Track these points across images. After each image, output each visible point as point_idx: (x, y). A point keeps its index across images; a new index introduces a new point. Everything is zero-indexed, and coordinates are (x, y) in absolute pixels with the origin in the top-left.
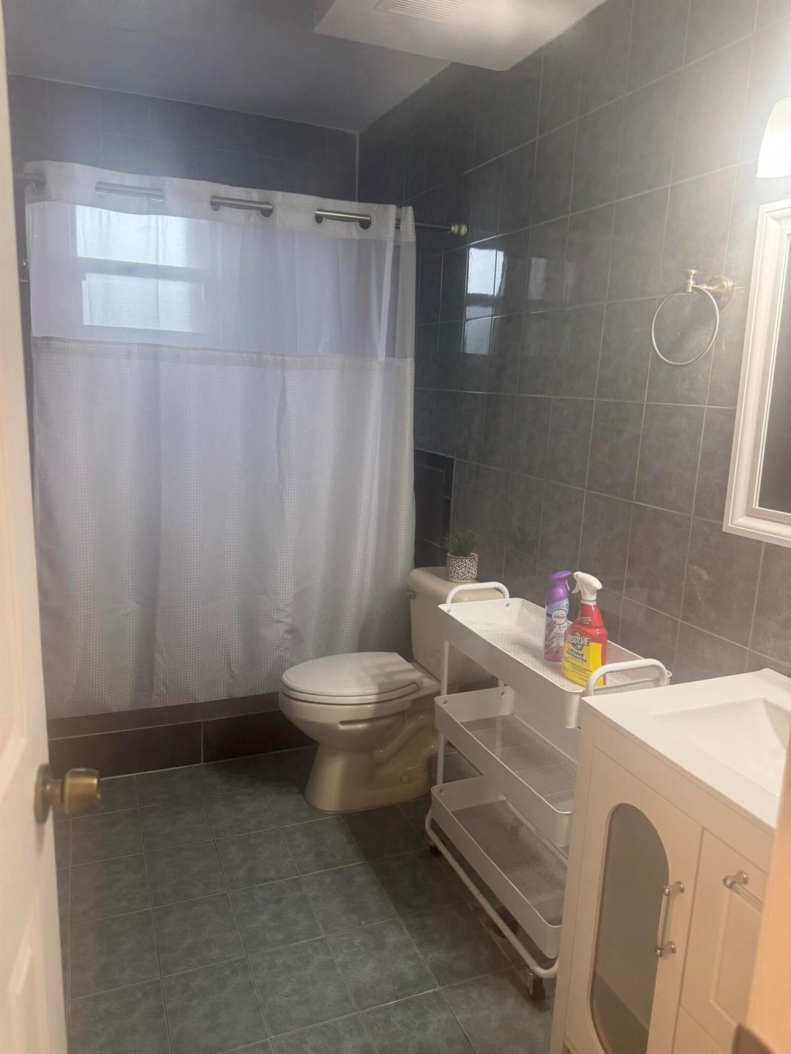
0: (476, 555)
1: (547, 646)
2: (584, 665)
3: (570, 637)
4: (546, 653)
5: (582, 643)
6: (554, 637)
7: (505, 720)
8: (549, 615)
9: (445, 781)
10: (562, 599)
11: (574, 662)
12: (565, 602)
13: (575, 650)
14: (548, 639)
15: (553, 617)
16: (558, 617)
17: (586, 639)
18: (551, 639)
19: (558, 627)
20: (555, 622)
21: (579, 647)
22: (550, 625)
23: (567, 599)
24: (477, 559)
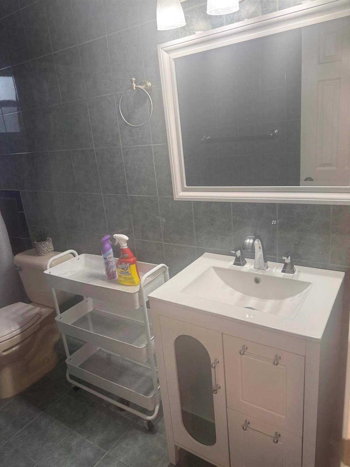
0: (51, 239)
1: (108, 273)
2: (130, 276)
3: (120, 266)
4: (108, 277)
5: (127, 267)
6: (110, 268)
7: (91, 313)
8: (105, 259)
9: (71, 354)
10: (109, 249)
11: (124, 276)
12: (111, 250)
13: (124, 271)
14: (107, 270)
15: (107, 259)
16: (110, 258)
17: (128, 264)
18: (109, 270)
19: (111, 263)
20: (109, 261)
21: (126, 269)
22: (107, 263)
23: (112, 249)
24: (51, 241)
